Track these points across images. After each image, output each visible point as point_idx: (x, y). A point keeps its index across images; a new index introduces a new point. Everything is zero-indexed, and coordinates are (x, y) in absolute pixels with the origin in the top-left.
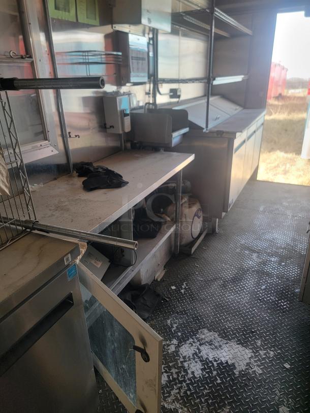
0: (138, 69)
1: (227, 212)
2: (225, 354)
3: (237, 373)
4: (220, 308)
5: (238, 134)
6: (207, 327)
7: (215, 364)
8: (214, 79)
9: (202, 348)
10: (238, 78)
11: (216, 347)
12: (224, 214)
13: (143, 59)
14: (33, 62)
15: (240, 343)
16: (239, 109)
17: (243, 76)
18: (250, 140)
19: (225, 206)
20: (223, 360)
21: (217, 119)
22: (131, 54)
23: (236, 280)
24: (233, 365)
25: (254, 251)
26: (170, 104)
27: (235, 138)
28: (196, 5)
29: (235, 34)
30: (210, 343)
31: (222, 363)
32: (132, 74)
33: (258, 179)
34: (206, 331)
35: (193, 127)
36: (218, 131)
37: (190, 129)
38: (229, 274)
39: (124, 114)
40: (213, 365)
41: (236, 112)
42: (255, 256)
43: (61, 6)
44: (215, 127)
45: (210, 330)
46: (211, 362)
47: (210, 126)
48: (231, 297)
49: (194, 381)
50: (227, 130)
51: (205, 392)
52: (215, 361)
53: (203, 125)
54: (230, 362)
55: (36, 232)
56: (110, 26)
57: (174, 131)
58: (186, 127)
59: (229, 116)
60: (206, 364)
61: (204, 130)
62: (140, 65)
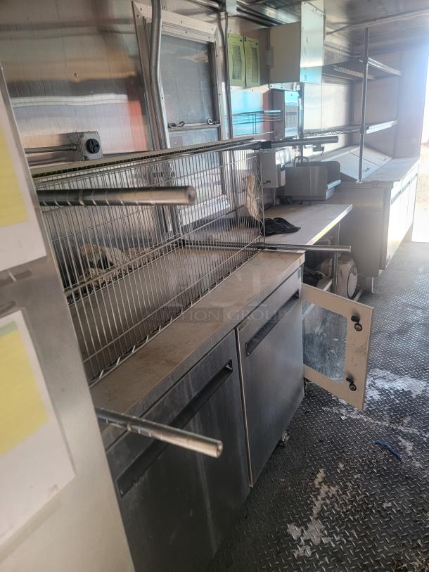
0: (291, 124)
1: (384, 269)
2: (400, 385)
3: (414, 397)
4: (389, 353)
5: (395, 183)
6: (378, 367)
7: (391, 391)
8: (368, 128)
9: (376, 381)
10: (388, 125)
11: (390, 380)
12: (380, 271)
13: (295, 113)
14: (220, 126)
15: (413, 376)
16: (389, 159)
17: (392, 122)
18: (405, 192)
19: (382, 263)
20: (399, 388)
21: (368, 169)
22: (287, 110)
23: (401, 332)
24: (410, 391)
25: (418, 308)
26: (313, 157)
27: (392, 187)
28: (337, 49)
29: (379, 75)
30: (384, 378)
31: (398, 390)
32: (286, 129)
33: (413, 240)
34: (377, 370)
35: (345, 178)
36: (372, 182)
37: (342, 181)
38: (394, 327)
39: (280, 169)
40: (390, 392)
41: (386, 162)
42: (419, 312)
43: (236, 75)
44: (367, 178)
45: (382, 369)
46: (387, 390)
47: (363, 177)
48: (398, 345)
49: (372, 401)
50: (383, 180)
51: (386, 408)
52: (391, 389)
53: (357, 177)
54: (405, 390)
55: (267, 250)
56: (267, 85)
57: (329, 183)
58: (338, 179)
59: (378, 167)
60: (382, 391)
61: (358, 182)
62: (292, 119)
